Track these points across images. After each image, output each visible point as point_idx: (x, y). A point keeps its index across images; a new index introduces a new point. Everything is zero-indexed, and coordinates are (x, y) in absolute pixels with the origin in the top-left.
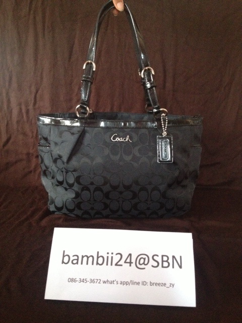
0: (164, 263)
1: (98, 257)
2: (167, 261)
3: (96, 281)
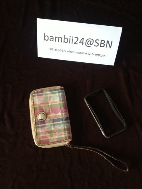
0: (102, 44)
1: (64, 39)
2: (103, 44)
3: (64, 51)
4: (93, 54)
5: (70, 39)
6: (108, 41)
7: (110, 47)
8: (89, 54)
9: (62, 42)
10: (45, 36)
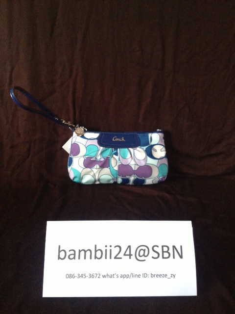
2: (167, 252)
3: (95, 275)
4: (153, 276)
6: (174, 247)
7: (181, 257)
8: (145, 275)
10: (59, 252)
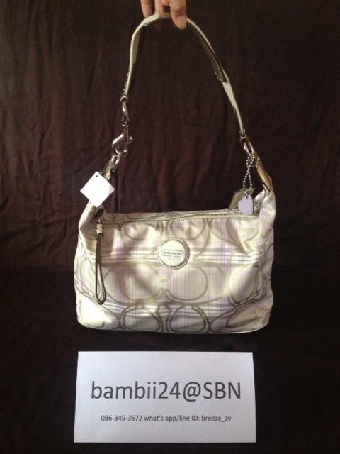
0: (219, 392)
5: (149, 387)
9: (131, 397)
